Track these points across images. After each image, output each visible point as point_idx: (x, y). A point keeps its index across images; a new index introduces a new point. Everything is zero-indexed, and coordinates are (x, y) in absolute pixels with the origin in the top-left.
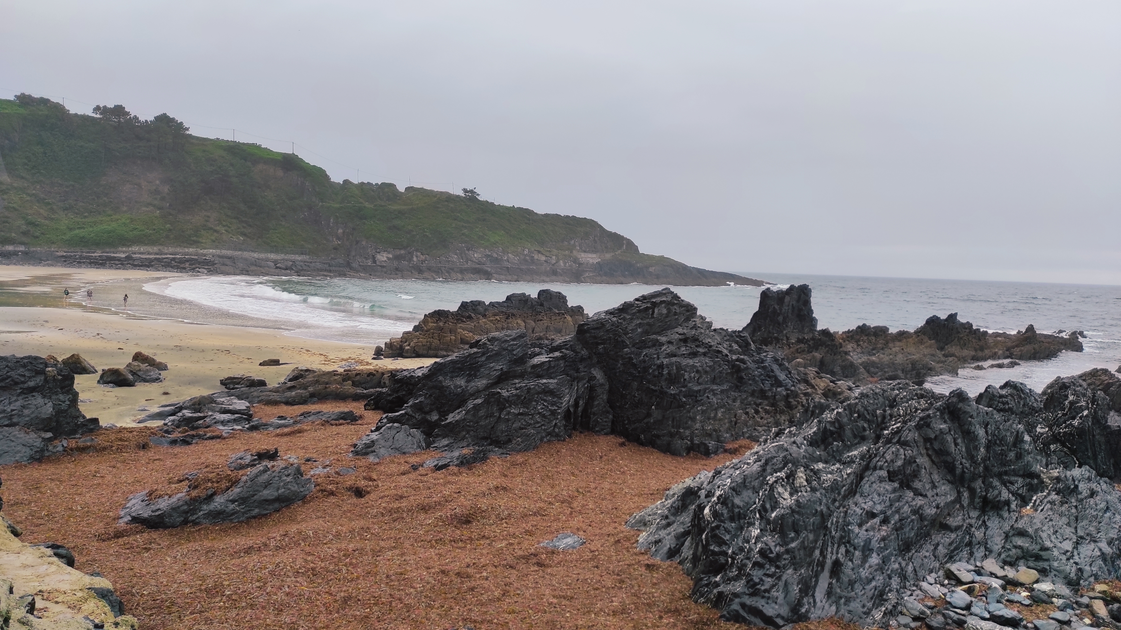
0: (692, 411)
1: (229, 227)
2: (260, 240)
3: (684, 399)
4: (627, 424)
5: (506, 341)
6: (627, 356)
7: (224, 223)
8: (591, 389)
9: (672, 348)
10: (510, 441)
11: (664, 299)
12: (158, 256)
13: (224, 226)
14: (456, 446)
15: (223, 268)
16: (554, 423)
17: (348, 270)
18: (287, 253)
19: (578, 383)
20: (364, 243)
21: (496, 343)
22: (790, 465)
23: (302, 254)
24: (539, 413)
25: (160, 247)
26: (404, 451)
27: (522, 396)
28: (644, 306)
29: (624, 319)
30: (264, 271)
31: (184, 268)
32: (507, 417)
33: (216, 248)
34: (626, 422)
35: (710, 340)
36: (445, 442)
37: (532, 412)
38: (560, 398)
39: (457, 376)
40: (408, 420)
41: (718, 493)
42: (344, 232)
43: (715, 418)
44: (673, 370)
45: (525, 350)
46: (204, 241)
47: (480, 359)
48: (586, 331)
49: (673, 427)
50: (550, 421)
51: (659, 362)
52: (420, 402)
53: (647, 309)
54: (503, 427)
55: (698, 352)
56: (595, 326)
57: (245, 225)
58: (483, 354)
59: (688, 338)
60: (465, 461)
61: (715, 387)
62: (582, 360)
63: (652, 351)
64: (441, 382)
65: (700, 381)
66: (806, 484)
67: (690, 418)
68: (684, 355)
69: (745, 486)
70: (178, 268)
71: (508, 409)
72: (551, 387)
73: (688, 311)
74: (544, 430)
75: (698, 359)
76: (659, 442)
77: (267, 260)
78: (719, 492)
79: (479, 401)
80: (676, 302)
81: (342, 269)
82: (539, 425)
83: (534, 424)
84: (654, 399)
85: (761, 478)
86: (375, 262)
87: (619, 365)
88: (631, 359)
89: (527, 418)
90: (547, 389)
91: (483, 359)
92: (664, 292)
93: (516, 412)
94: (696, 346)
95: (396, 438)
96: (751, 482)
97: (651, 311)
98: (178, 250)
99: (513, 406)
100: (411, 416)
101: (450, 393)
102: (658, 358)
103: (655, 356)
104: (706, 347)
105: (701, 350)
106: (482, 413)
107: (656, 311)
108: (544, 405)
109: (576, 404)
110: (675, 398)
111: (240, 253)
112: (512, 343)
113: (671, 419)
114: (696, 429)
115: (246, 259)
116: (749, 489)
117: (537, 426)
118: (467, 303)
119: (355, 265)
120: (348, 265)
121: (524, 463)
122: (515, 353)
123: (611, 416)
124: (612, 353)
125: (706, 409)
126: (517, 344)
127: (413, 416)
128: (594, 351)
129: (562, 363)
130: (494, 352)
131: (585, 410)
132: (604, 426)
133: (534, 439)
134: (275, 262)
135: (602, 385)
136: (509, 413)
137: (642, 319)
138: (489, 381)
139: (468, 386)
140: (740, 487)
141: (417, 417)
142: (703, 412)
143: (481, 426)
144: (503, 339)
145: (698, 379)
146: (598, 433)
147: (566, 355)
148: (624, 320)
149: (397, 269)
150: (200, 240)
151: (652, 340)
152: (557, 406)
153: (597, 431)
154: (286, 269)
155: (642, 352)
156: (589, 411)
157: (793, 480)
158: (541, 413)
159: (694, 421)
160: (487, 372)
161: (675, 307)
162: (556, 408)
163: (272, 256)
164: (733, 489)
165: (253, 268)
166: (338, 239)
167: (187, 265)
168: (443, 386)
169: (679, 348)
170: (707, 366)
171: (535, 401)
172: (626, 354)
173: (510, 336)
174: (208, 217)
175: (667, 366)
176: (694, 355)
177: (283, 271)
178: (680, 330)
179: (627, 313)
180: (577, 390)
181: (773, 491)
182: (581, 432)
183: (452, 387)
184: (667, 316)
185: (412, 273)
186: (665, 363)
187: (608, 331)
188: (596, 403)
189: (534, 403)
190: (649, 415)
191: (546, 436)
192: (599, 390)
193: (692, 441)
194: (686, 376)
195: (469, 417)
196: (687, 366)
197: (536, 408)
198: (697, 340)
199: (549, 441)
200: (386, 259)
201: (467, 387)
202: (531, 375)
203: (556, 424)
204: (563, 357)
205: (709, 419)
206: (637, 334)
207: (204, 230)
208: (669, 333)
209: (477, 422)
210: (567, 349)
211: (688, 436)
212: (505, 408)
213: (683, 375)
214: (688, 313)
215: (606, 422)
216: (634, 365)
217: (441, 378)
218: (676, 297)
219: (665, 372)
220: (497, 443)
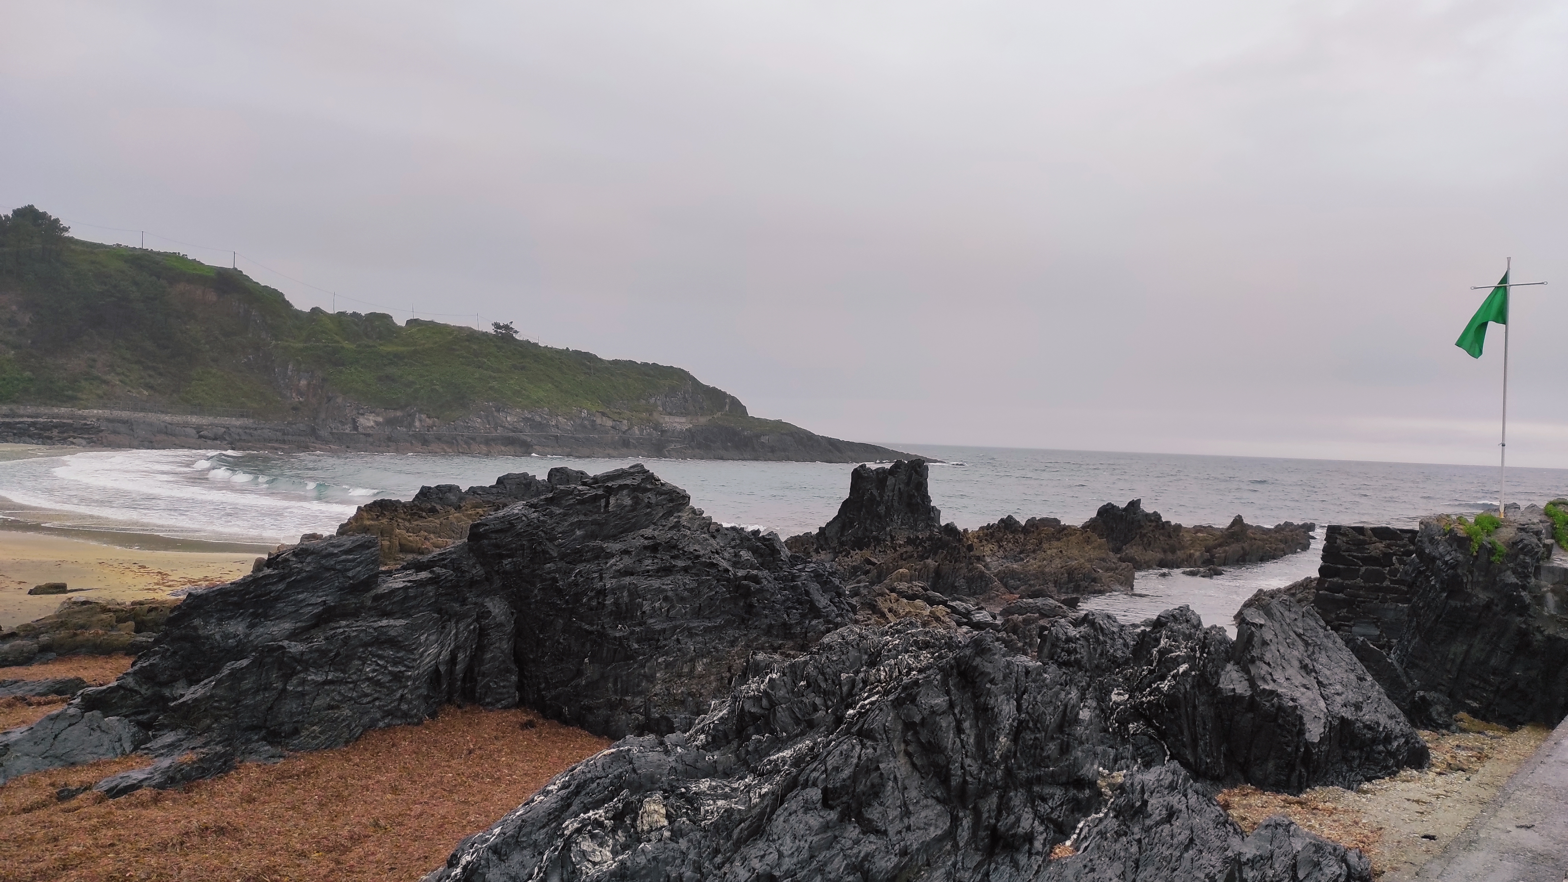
0: (648, 664)
1: (127, 376)
2: (175, 395)
3: (636, 646)
4: (544, 690)
5: (332, 555)
6: (548, 576)
7: (119, 370)
8: (482, 633)
9: (627, 561)
10: (296, 732)
11: (628, 482)
12: (7, 420)
13: (118, 374)
14: (185, 744)
15: (112, 437)
16: (398, 695)
17: (313, 439)
18: (217, 415)
19: (457, 623)
20: (340, 400)
21: (309, 559)
22: (625, 792)
23: (242, 416)
24: (369, 679)
25: (14, 406)
26: (72, 760)
27: (331, 651)
28: (593, 492)
29: (551, 515)
30: (177, 442)
31: (50, 438)
32: (300, 689)
33: (105, 407)
34: (543, 685)
35: (697, 547)
36: (169, 737)
37: (355, 677)
38: (411, 652)
39: (230, 618)
40: (124, 698)
41: (466, 859)
42: (309, 384)
43: (691, 674)
44: (623, 597)
45: (372, 570)
46: (84, 397)
47: (273, 588)
48: (484, 535)
49: (615, 692)
50: (392, 692)
51: (599, 585)
52: (151, 665)
53: (596, 498)
54: (292, 706)
55: (674, 566)
56: (499, 527)
57: (152, 373)
58: (282, 578)
59: (660, 544)
60: (179, 776)
61: (694, 624)
62: (472, 583)
63: (593, 566)
64: (195, 628)
65: (672, 613)
66: (666, 823)
67: (645, 676)
68: (648, 571)
69: (518, 843)
70: (40, 436)
71: (302, 675)
72: (393, 633)
73: (671, 501)
74: (379, 707)
75: (671, 578)
76: (591, 718)
77: (186, 425)
78: (469, 858)
79: (245, 662)
80: (649, 486)
81: (302, 438)
82: (369, 699)
83: (360, 697)
84: (588, 645)
85: (553, 825)
86: (356, 428)
87: (536, 591)
88: (555, 580)
89: (343, 689)
90: (383, 638)
91: (281, 586)
92: (632, 470)
93: (320, 678)
94: (672, 557)
95: (62, 737)
96: (531, 833)
97: (603, 502)
98: (43, 410)
99: (311, 669)
100: (131, 690)
101: (212, 648)
102: (601, 578)
103: (596, 575)
104: (690, 559)
105: (680, 563)
106: (247, 684)
107: (612, 501)
108: (378, 665)
109: (453, 660)
110: (621, 644)
111: (142, 414)
112: (344, 557)
113: (611, 680)
114: (656, 695)
115: (151, 425)
116: (525, 848)
117: (365, 700)
118: (430, 488)
119: (323, 433)
120: (313, 432)
121: (307, 773)
122: (350, 574)
123: (514, 678)
124: (526, 571)
125: (675, 661)
126: (354, 560)
127: (136, 691)
128: (496, 568)
129: (431, 590)
130: (304, 574)
131: (469, 671)
132: (501, 693)
133: (349, 725)
134: (199, 429)
135: (501, 625)
136: (303, 682)
137: (585, 515)
138: (299, 624)
139: (251, 634)
140: (508, 845)
141: (143, 692)
142: (668, 665)
143: (247, 707)
144: (324, 552)
145: (668, 610)
146: (489, 706)
147: (438, 576)
148: (551, 517)
149: (389, 439)
150: (79, 395)
151: (593, 549)
152: (405, 666)
153: (488, 704)
154: (215, 439)
155: (574, 569)
156: (476, 669)
157: (634, 820)
158: (372, 678)
159: (652, 682)
160: (290, 609)
161: (649, 494)
162: (403, 669)
163: (194, 419)
164: (495, 849)
165: (160, 437)
166: (301, 394)
167: (55, 432)
168: (199, 637)
169: (640, 561)
170: (685, 589)
171: (360, 658)
172: (549, 573)
173: (339, 546)
174: (94, 360)
175: (613, 591)
176: (667, 571)
177: (209, 442)
178: (649, 532)
179: (559, 505)
180: (456, 635)
181: (570, 850)
182: (459, 707)
183: (218, 637)
184: (634, 508)
185: (412, 443)
186: (608, 586)
187: (519, 534)
188: (489, 656)
189: (357, 662)
190: (579, 673)
191: (383, 718)
192: (494, 635)
193: (647, 714)
194: (646, 607)
195: (220, 692)
196: (648, 590)
197: (361, 671)
198: (675, 547)
199: (389, 726)
200: (372, 423)
201: (247, 636)
202: (373, 612)
203: (402, 696)
204: (435, 581)
205: (680, 676)
206: (574, 540)
207: (86, 379)
208: (630, 535)
209: (237, 702)
210: (445, 566)
211: (640, 707)
212: (294, 673)
213: (641, 606)
214: (671, 505)
215: (504, 687)
216: (559, 592)
217: (197, 622)
218: (651, 478)
219: (609, 601)
220: (274, 737)
